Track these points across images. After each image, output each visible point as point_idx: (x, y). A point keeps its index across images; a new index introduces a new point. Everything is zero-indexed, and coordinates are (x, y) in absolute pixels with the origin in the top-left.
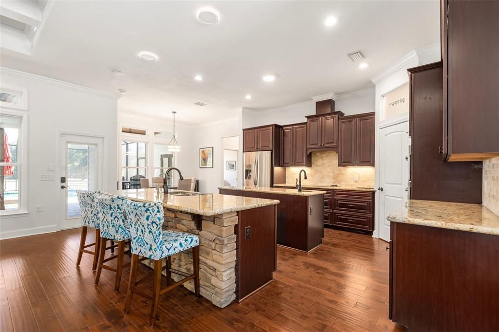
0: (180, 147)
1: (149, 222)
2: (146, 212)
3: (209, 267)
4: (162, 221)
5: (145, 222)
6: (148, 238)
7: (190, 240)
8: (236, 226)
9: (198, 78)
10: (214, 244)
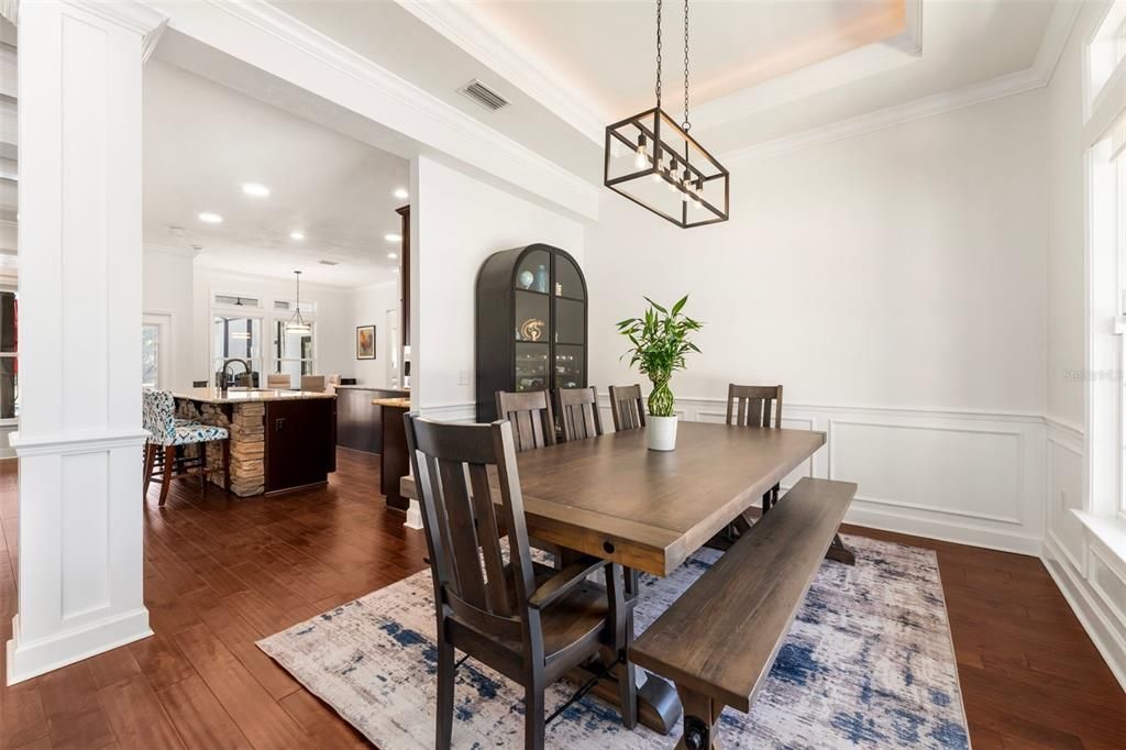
1: (159, 410)
8: (264, 417)
10: (238, 436)
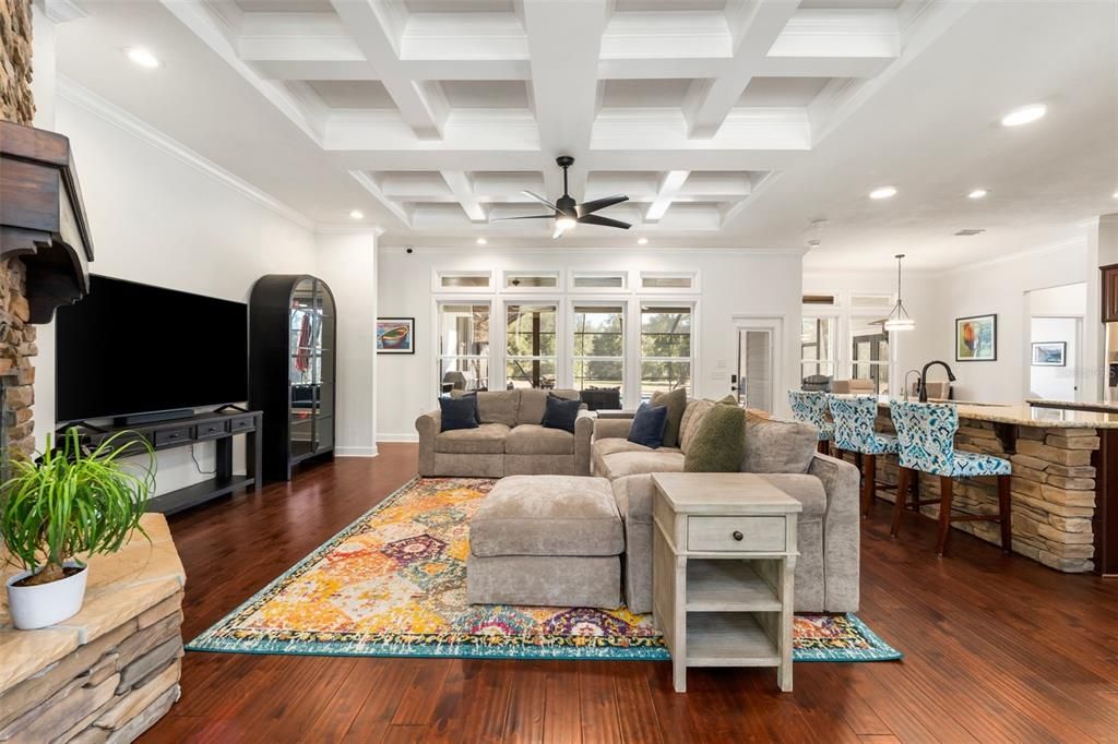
0: (913, 322)
1: (935, 428)
2: (931, 414)
3: (1033, 509)
4: (956, 428)
5: (928, 428)
6: (933, 448)
7: (995, 463)
8: (1095, 453)
9: (978, 194)
10: (1044, 476)
